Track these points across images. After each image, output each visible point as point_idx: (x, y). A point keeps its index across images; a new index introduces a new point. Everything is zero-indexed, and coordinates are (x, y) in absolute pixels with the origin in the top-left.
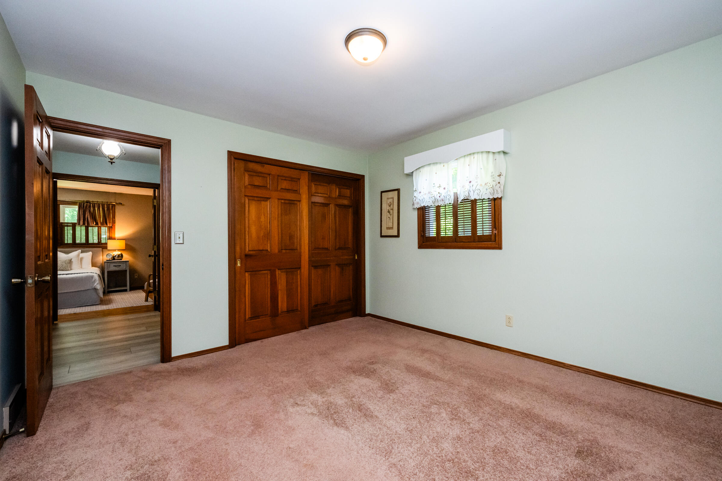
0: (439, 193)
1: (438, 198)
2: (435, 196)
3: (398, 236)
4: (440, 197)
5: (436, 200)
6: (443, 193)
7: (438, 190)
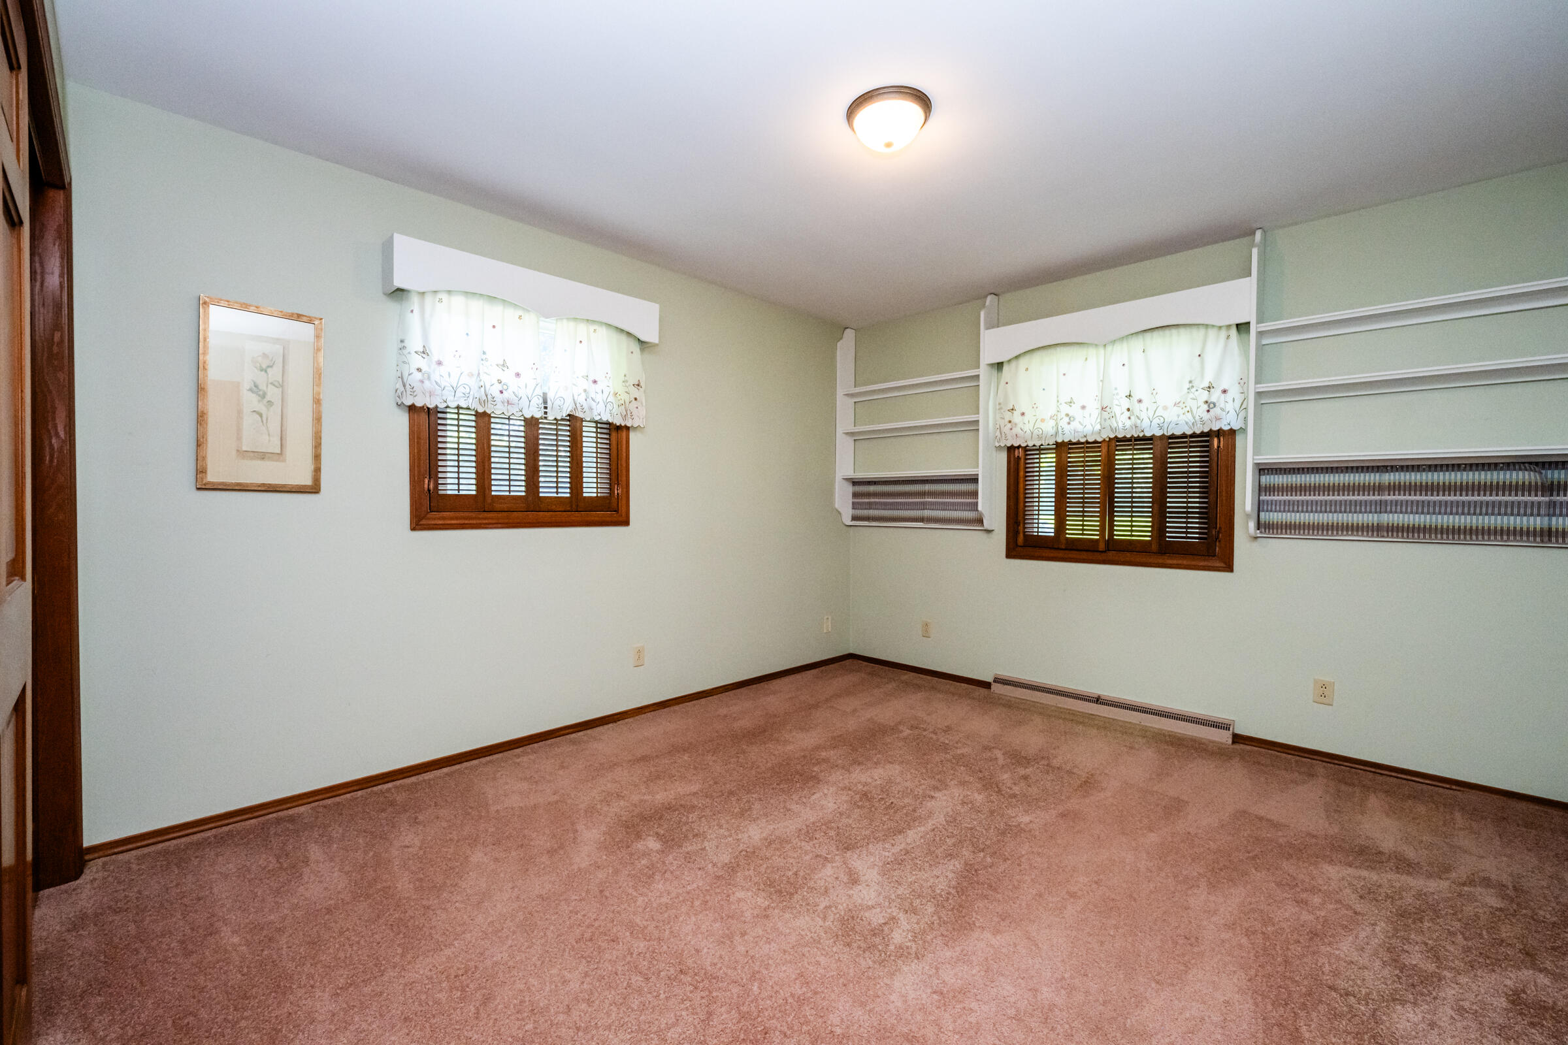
0: (500, 382)
1: (496, 393)
2: (488, 387)
3: (314, 489)
4: (501, 392)
5: (487, 399)
6: (514, 385)
7: (498, 374)
